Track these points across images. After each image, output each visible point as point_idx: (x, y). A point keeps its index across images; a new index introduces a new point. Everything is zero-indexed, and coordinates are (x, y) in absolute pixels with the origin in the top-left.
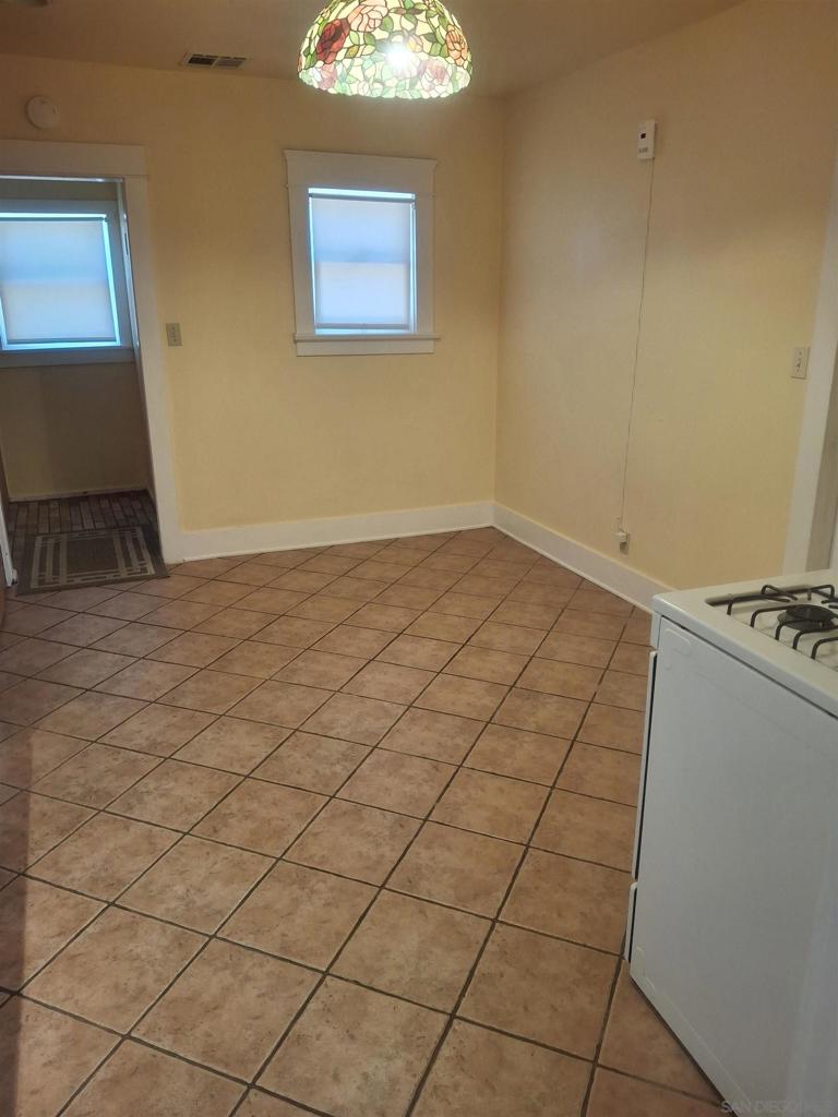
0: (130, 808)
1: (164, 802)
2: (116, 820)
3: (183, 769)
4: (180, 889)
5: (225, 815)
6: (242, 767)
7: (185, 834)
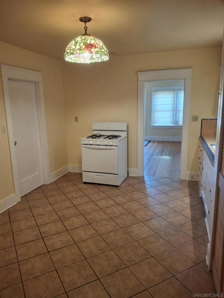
0: (169, 225)
1: (162, 223)
2: (173, 224)
3: (154, 229)
4: (164, 209)
5: (151, 217)
6: (141, 224)
7: (160, 216)
